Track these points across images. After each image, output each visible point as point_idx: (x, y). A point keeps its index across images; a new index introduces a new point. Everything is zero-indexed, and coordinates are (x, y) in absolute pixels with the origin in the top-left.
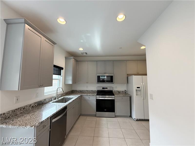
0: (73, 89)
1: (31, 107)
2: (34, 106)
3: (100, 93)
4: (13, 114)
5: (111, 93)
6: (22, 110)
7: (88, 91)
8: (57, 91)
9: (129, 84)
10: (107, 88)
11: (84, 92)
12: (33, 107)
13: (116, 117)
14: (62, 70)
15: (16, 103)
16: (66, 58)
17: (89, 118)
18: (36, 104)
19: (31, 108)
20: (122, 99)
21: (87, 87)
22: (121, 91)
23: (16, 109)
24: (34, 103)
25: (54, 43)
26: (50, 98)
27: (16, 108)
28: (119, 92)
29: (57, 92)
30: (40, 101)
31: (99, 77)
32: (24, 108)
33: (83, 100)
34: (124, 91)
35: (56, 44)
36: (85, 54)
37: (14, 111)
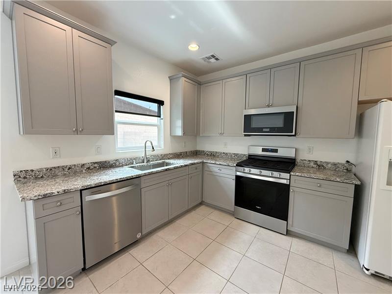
0: (198, 149)
1: (85, 168)
2: (92, 167)
3: (253, 161)
4: (49, 174)
5: (287, 165)
6: (67, 170)
7: (227, 154)
8: (145, 148)
9: (364, 141)
10: (276, 151)
11: (218, 156)
12: (89, 168)
13: (288, 233)
14: (162, 105)
15: (53, 158)
16: (171, 79)
17: (215, 215)
18: (96, 165)
19: (85, 170)
20: (319, 189)
21: (225, 144)
22: (327, 163)
23: (55, 168)
24: (91, 163)
25: (110, 42)
26: (131, 159)
27: (53, 166)
28: (320, 166)
29: (145, 151)
30: (106, 162)
31: (248, 118)
32: (69, 169)
33: (208, 172)
34: (343, 165)
35: (116, 42)
36: (213, 60)
37: (51, 170)
